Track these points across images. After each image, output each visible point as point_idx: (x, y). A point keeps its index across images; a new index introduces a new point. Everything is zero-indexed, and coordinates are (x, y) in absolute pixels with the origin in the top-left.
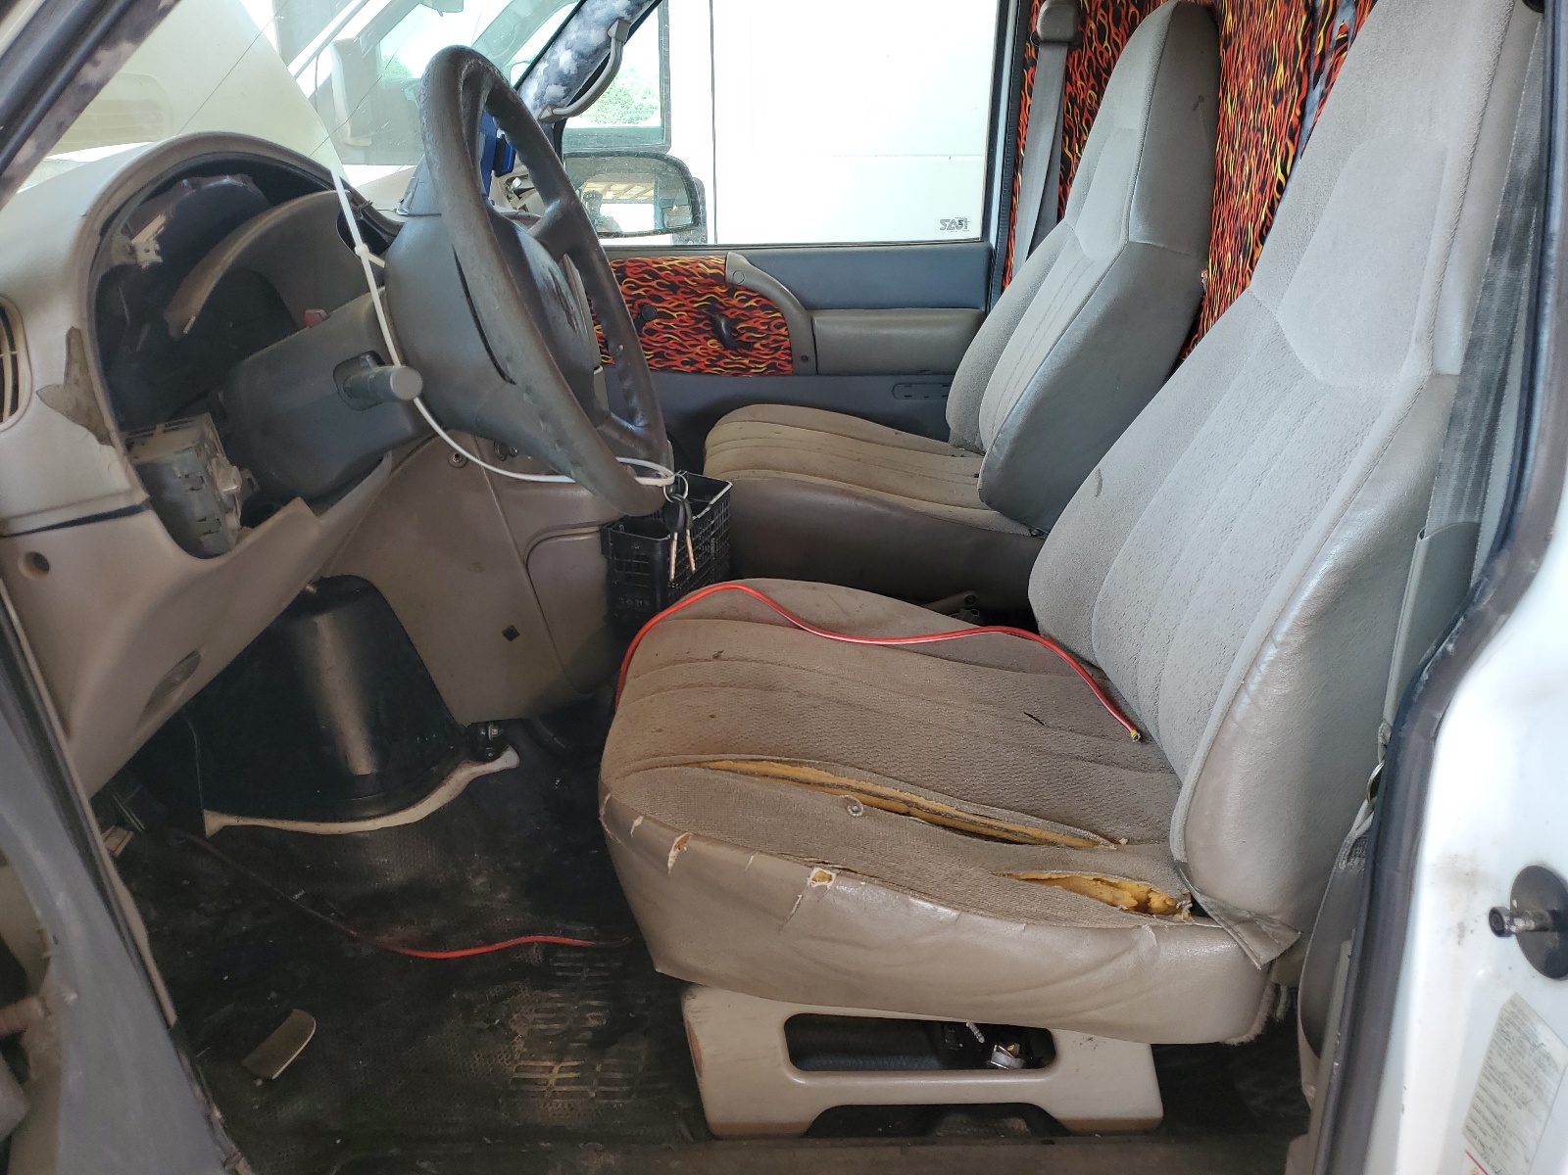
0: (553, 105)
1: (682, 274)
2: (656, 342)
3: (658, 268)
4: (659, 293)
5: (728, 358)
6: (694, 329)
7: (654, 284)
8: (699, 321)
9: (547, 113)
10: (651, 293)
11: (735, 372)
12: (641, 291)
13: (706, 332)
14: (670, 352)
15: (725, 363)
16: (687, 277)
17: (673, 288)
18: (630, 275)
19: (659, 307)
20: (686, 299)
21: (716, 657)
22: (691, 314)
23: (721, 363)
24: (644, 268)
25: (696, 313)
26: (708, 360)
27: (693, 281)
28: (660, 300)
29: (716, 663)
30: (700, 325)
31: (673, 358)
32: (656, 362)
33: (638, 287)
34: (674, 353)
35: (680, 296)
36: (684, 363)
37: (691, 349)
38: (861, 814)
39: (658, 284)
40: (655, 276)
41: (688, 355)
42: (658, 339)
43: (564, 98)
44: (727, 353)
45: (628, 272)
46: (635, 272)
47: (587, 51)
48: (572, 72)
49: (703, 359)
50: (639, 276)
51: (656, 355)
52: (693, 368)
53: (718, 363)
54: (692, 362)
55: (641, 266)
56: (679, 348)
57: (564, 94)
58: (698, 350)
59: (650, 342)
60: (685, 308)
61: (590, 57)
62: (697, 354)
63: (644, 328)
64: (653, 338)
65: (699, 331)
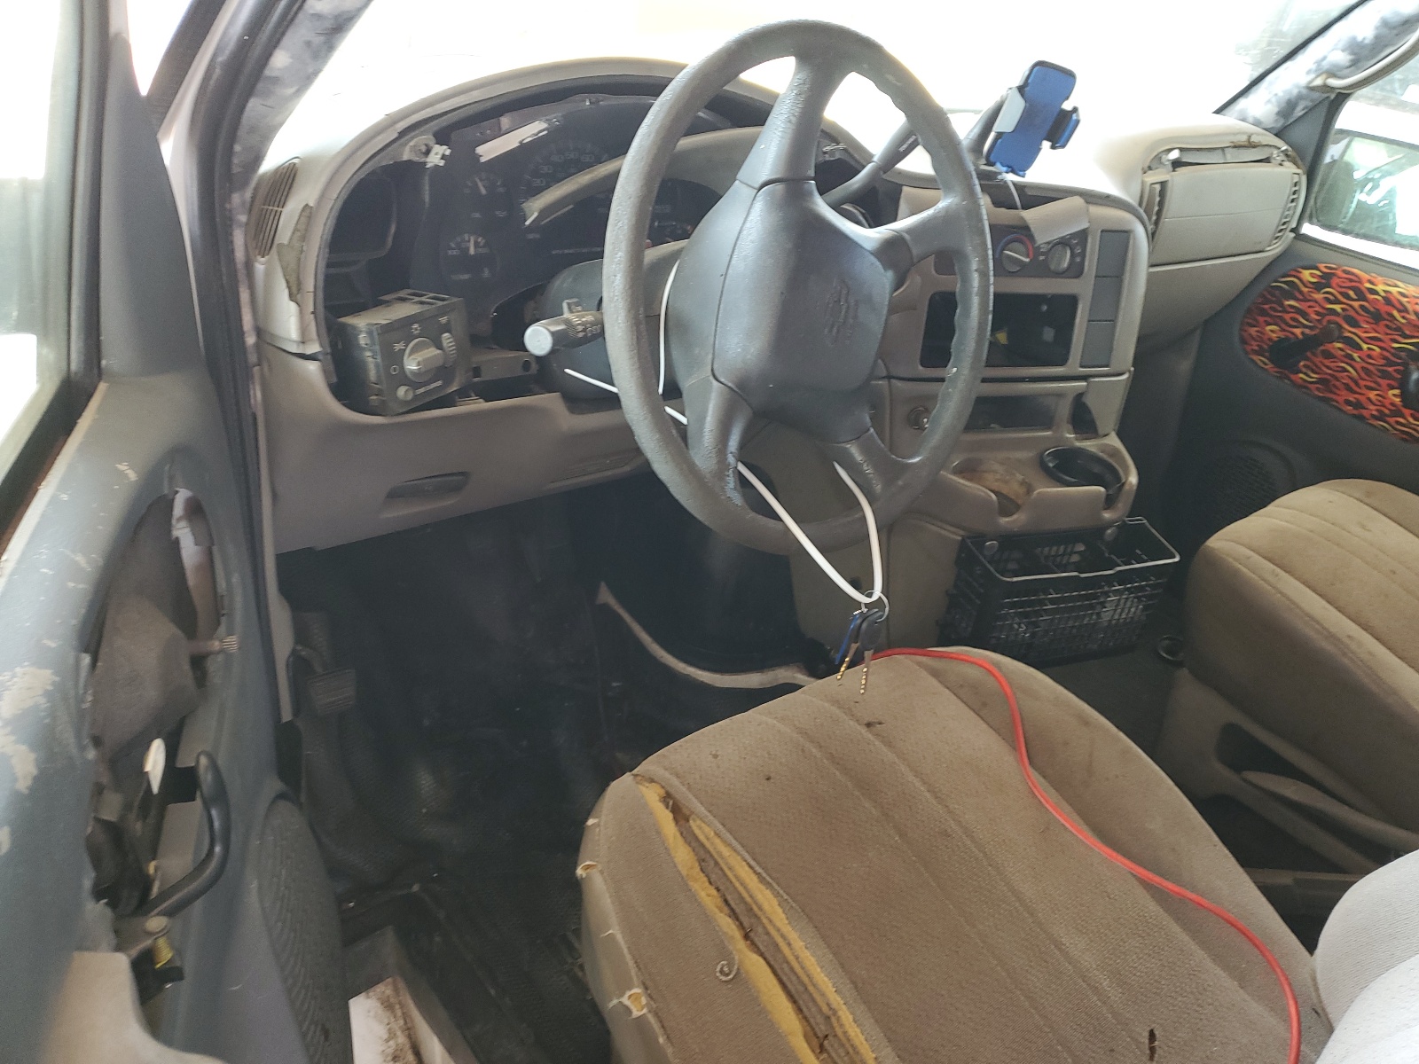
0: (1332, 73)
1: (1394, 306)
2: (1328, 367)
3: (1369, 289)
4: (1358, 318)
5: (1405, 418)
6: (1379, 371)
7: (1356, 304)
8: (1391, 364)
9: (1319, 82)
10: (1348, 313)
11: (1404, 436)
12: (1337, 308)
13: (1393, 379)
14: (1337, 383)
15: (1398, 423)
16: (1399, 311)
17: (1377, 317)
18: (1334, 285)
19: (1349, 331)
20: (1387, 334)
21: (869, 725)
22: (1385, 353)
23: (1392, 420)
24: (1354, 284)
25: (1392, 354)
26: (1377, 410)
27: (1403, 317)
28: (1354, 323)
29: (864, 730)
30: (1390, 369)
31: (1338, 392)
32: (1318, 389)
33: (1337, 302)
34: (1342, 387)
35: (1381, 328)
36: (1348, 403)
37: (1364, 391)
38: (724, 978)
39: (1361, 306)
40: (1361, 296)
41: (1356, 396)
42: (1332, 365)
43: (1348, 67)
44: (1407, 412)
45: (1335, 281)
46: (1340, 284)
47: (1395, 20)
48: (1367, 41)
49: (1372, 407)
50: (1343, 290)
51: (1320, 381)
52: (1355, 412)
53: (1388, 419)
54: (1358, 405)
55: (1351, 280)
56: (1352, 385)
57: (1348, 64)
58: (1372, 395)
59: (1319, 364)
60: (1379, 343)
61: (1394, 28)
62: (1369, 399)
63: (1322, 348)
64: (1327, 362)
65: (1385, 375)
